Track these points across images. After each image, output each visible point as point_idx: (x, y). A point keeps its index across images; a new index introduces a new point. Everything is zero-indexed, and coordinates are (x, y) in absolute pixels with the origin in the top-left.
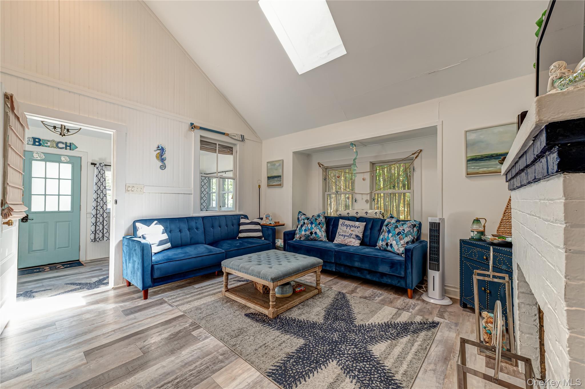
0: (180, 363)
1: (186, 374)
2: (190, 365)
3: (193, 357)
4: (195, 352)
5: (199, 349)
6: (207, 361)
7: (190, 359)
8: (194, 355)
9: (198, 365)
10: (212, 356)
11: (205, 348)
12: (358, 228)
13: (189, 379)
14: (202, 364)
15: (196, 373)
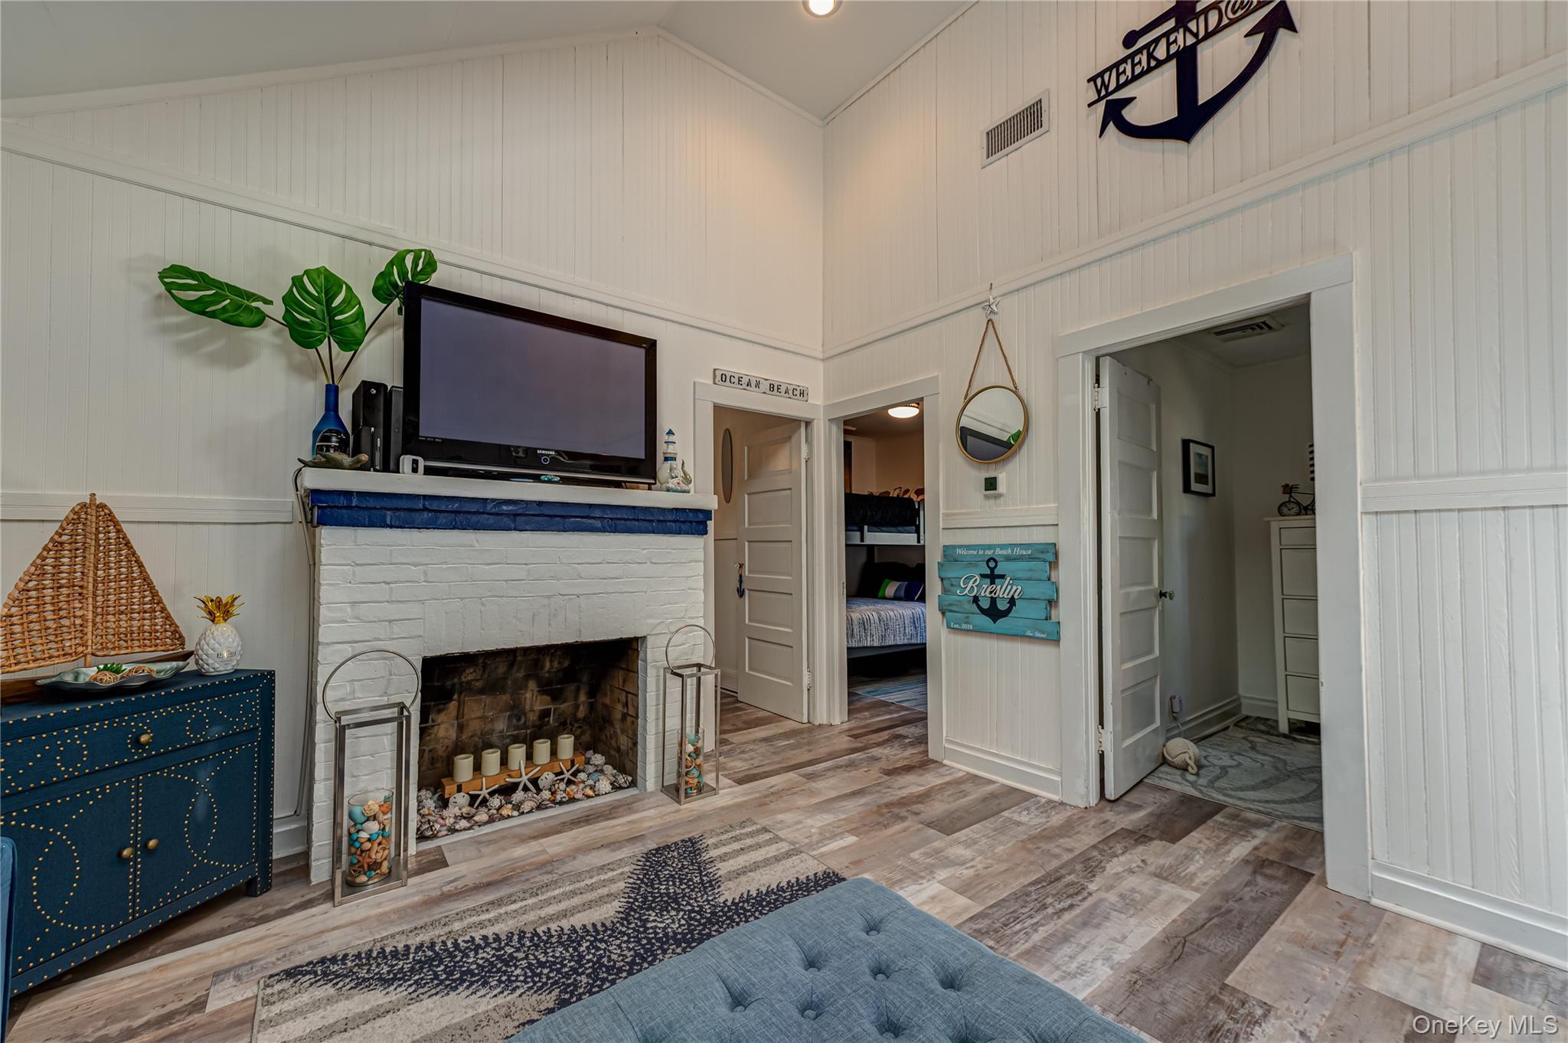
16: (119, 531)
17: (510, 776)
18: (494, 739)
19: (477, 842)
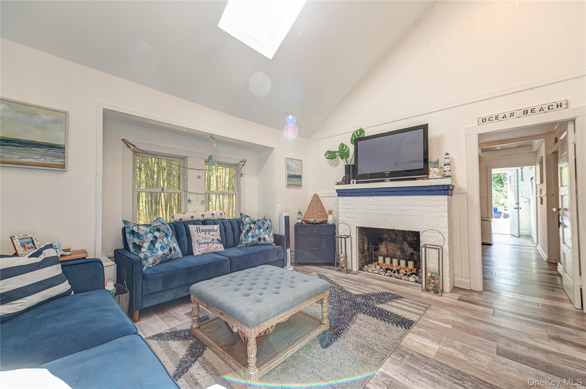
0: (437, 387)
1: (446, 377)
2: (434, 378)
3: (422, 378)
4: (413, 379)
5: (406, 377)
6: (418, 366)
7: (426, 380)
8: (418, 378)
9: (428, 371)
10: (410, 363)
11: (402, 372)
12: (216, 231)
13: (448, 372)
14: (425, 369)
15: (438, 370)
16: (319, 198)
17: (391, 266)
18: (397, 256)
19: (367, 275)
